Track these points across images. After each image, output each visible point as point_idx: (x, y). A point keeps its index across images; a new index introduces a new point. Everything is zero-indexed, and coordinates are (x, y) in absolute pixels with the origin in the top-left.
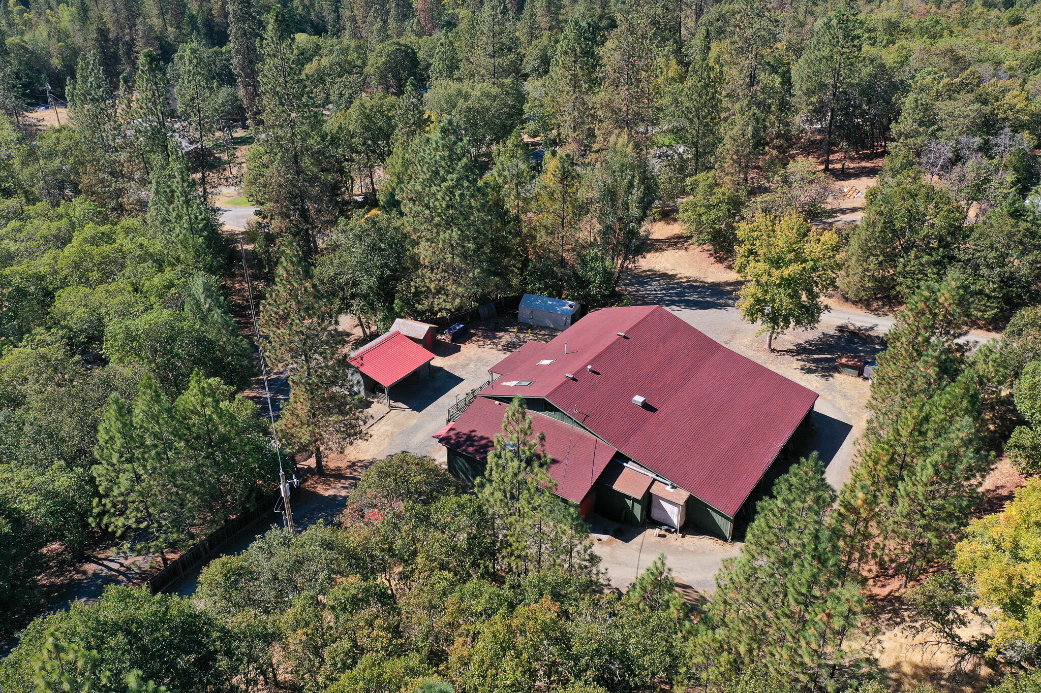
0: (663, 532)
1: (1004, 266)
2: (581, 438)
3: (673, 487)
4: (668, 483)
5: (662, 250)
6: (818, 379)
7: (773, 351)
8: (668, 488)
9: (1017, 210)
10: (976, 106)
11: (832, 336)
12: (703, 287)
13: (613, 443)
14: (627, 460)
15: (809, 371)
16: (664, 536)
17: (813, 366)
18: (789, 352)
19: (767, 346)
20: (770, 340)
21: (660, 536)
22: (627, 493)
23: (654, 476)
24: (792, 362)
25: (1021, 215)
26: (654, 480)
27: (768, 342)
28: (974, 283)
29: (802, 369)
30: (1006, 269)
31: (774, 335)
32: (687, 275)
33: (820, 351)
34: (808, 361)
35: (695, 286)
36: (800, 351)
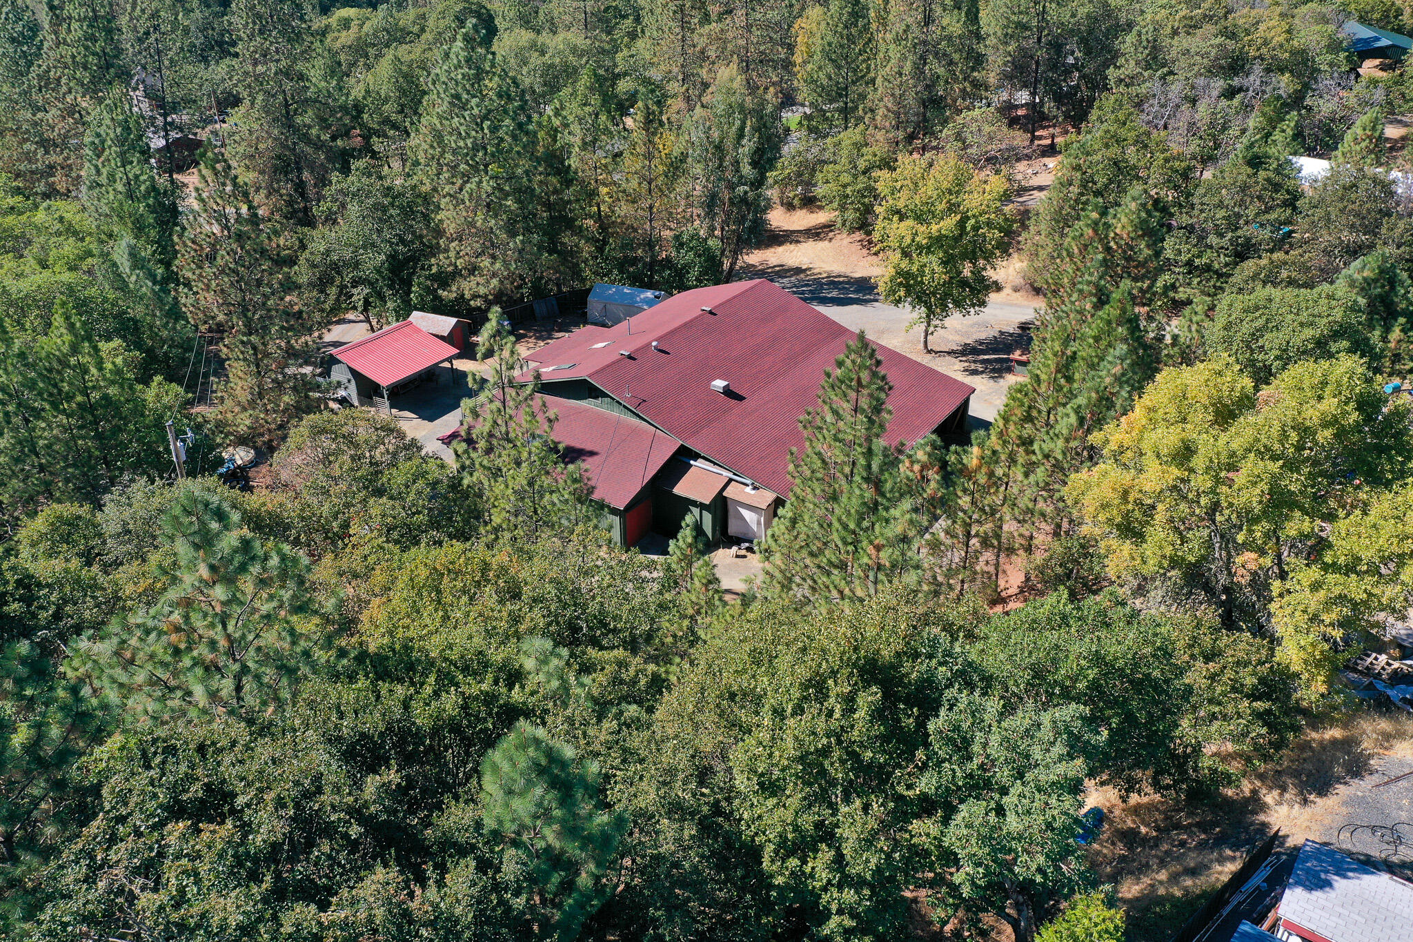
0: (743, 552)
1: (1237, 229)
2: (634, 431)
3: (755, 488)
4: (748, 482)
5: (798, 242)
6: (985, 381)
7: (929, 352)
8: (748, 490)
9: (1256, 157)
10: (1219, 40)
11: (1011, 335)
12: (847, 283)
13: (678, 435)
14: (697, 456)
15: (974, 372)
16: (745, 557)
17: (980, 367)
18: (951, 353)
19: (921, 346)
20: (926, 337)
21: (737, 556)
22: (692, 497)
23: (731, 475)
24: (954, 364)
25: (1262, 163)
26: (731, 480)
27: (922, 339)
28: (1199, 256)
29: (966, 370)
30: (1240, 233)
31: (931, 329)
32: (828, 269)
33: (995, 351)
34: (975, 362)
35: (834, 282)
36: (967, 351)
